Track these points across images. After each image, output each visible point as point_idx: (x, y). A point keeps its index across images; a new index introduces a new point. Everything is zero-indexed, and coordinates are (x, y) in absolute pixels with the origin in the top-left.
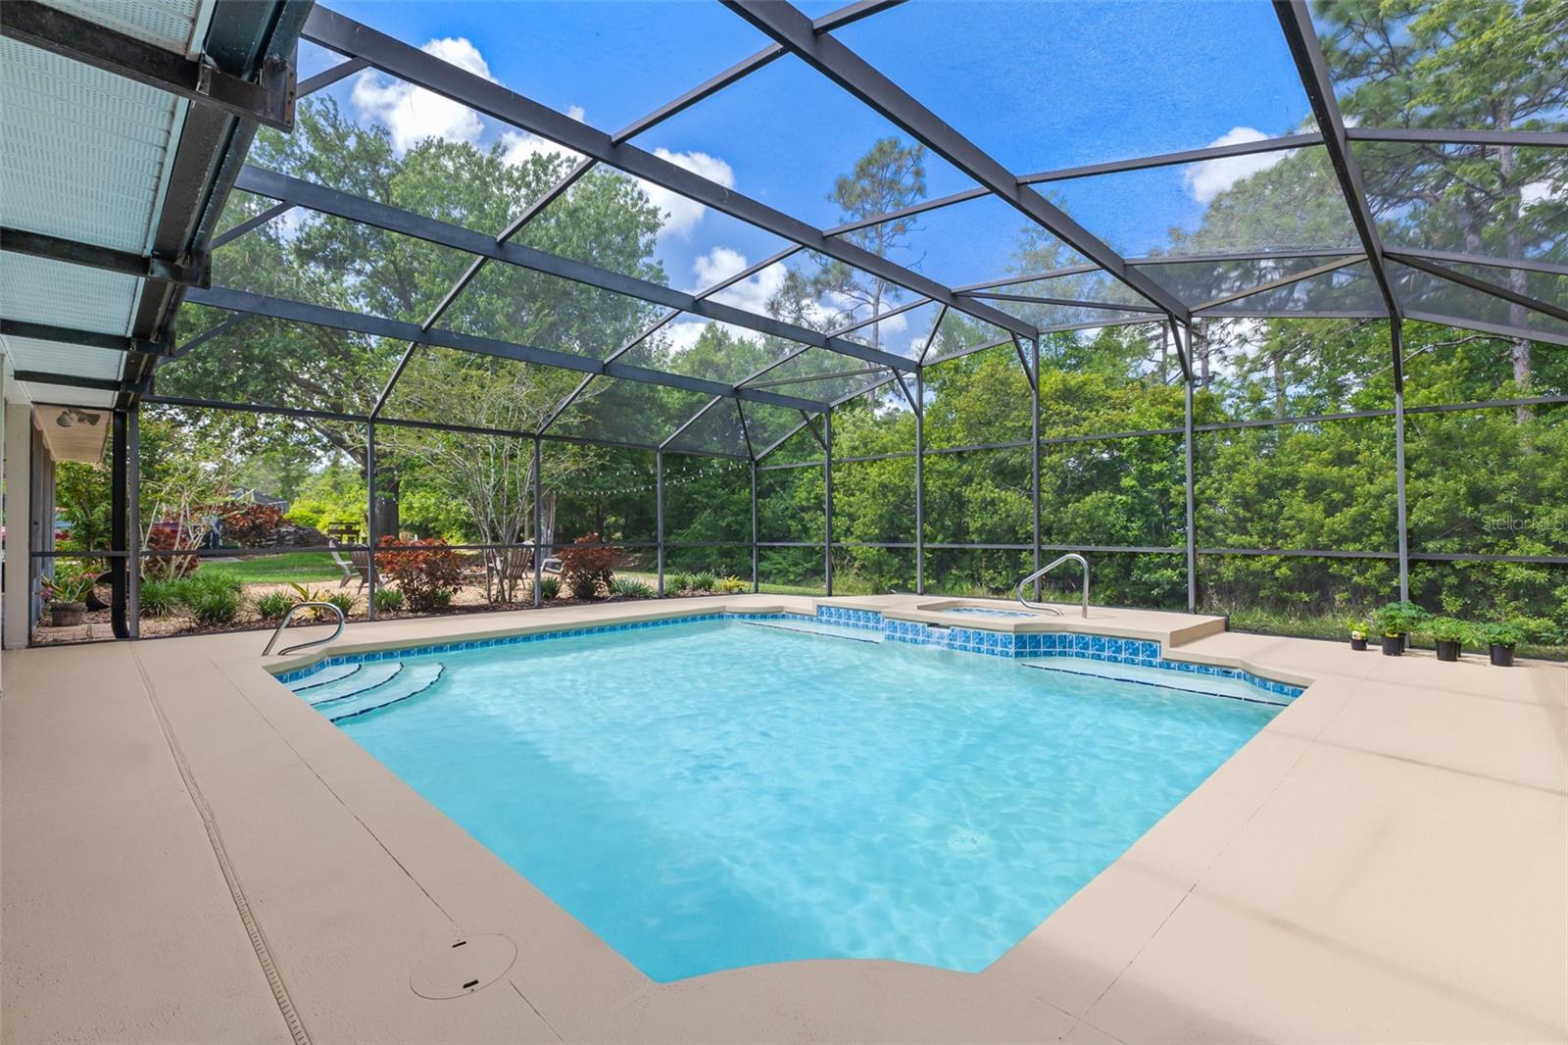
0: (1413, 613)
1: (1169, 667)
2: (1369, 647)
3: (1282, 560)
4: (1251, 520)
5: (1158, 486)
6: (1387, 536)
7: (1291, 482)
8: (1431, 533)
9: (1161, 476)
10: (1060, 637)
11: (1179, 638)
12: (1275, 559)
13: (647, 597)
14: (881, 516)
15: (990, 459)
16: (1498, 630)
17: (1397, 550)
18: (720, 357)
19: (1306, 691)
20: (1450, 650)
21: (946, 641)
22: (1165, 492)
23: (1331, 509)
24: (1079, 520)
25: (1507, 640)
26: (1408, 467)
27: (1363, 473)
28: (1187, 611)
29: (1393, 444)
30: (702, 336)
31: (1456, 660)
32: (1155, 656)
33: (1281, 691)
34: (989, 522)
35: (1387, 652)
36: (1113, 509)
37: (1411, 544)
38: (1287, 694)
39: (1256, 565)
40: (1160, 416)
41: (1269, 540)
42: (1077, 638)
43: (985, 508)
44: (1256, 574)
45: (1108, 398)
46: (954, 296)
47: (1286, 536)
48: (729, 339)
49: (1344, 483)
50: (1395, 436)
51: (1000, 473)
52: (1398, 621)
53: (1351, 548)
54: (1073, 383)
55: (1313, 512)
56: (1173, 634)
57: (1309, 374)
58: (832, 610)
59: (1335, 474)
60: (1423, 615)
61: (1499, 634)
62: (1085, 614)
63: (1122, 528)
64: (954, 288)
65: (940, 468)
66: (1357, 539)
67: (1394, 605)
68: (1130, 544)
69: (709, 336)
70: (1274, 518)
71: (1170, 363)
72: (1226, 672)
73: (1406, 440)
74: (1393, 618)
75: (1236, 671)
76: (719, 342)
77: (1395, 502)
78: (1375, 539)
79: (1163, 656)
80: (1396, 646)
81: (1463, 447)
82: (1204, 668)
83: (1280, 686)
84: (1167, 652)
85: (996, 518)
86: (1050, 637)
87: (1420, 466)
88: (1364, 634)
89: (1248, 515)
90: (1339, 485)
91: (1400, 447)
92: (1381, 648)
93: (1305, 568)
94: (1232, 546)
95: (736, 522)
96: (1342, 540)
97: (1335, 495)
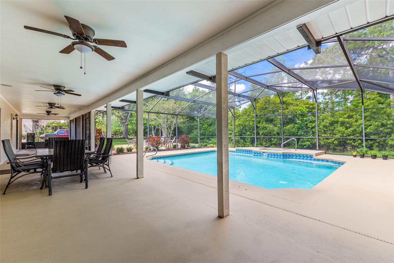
0: (366, 150)
1: (315, 160)
2: (357, 157)
3: (335, 140)
4: (327, 131)
5: (305, 123)
6: (360, 134)
7: (337, 122)
8: (371, 134)
9: (306, 121)
10: (291, 155)
11: (317, 155)
12: (333, 140)
13: (196, 148)
14: (239, 131)
15: (265, 117)
16: (384, 153)
17: (363, 137)
18: (197, 94)
19: (345, 164)
20: (374, 157)
21: (267, 156)
22: (307, 124)
23: (347, 128)
24: (286, 131)
25: (386, 155)
26: (365, 119)
27: (354, 120)
28: (317, 150)
29: (362, 113)
30: (193, 89)
31: (375, 159)
32: (312, 158)
33: (340, 164)
34: (264, 132)
35: (361, 157)
36: (294, 128)
37: (366, 136)
38: (341, 164)
39: (329, 141)
40: (306, 107)
41: (332, 135)
42: (295, 155)
43: (263, 129)
44: (328, 143)
45: (293, 104)
46: (268, 86)
47: (335, 134)
48: (199, 90)
49: (349, 123)
50: (362, 112)
51: (267, 121)
52: (363, 151)
53: (352, 137)
54: (284, 100)
55: (342, 129)
56: (316, 154)
57: (339, 96)
58: (240, 150)
59: (347, 120)
60: (368, 150)
61: (385, 153)
62: (296, 150)
63: (296, 133)
64: (268, 85)
65: (253, 120)
66: (353, 135)
67: (362, 148)
68: (298, 136)
69: (195, 89)
70: (333, 131)
71: (303, 93)
72: (327, 161)
73: (364, 113)
74: (362, 151)
75: (330, 161)
76: (197, 90)
77: (362, 127)
78: (357, 135)
79: (314, 158)
80: (363, 156)
81: (378, 114)
82: (323, 160)
83: (339, 163)
84: (315, 157)
85: (266, 131)
86: (289, 155)
87: (367, 119)
88: (356, 154)
89: (327, 130)
90: (348, 123)
91: (363, 114)
92: (359, 157)
93: (340, 142)
94: (323, 137)
95: (204, 132)
96: (349, 135)
97: (347, 125)
